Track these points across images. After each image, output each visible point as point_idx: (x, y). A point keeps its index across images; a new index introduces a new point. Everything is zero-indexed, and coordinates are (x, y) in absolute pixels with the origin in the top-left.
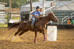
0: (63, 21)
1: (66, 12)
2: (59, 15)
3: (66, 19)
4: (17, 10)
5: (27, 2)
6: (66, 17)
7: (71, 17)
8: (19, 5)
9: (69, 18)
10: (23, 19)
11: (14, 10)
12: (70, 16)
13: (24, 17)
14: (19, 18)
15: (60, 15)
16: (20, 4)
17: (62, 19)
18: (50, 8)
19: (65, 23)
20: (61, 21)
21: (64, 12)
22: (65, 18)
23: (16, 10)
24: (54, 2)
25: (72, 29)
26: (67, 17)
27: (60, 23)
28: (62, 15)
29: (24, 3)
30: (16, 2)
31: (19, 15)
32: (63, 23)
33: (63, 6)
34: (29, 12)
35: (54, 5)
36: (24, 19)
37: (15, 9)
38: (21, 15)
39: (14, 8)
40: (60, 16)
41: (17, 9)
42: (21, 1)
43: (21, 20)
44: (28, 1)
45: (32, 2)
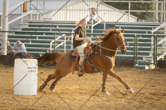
0: (53, 47)
1: (59, 26)
2: (42, 34)
3: (60, 43)
6: (60, 37)
7: (72, 37)
9: (67, 39)
12: (70, 34)
15: (46, 34)
17: (49, 42)
18: (20, 15)
21: (56, 26)
22: (56, 40)
26: (63, 38)
27: (46, 51)
28: (51, 32)
32: (52, 51)
33: (51, 11)
35: (31, 9)
40: (44, 35)
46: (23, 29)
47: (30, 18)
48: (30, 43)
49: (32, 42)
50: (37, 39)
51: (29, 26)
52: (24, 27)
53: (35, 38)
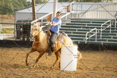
0: (88, 37)
1: (92, 22)
2: (80, 27)
3: (92, 34)
4: (9, 18)
5: (27, 4)
6: (93, 30)
7: (102, 30)
8: (13, 9)
9: (98, 31)
10: (19, 33)
11: (4, 18)
12: (100, 28)
13: (21, 29)
14: (13, 31)
15: (83, 27)
16: (14, 7)
17: (85, 33)
18: (65, 14)
19: (91, 40)
20: (85, 36)
21: (90, 22)
22: (90, 32)
23: (7, 18)
24: (73, 4)
25: (102, 50)
26: (95, 31)
27: (83, 40)
28: (86, 26)
29: (21, 6)
30: (8, 4)
31: (13, 27)
32: (87, 40)
34: (31, 21)
35: (72, 10)
36: (21, 33)
37: (6, 16)
38: (17, 26)
39: (5, 14)
40: (82, 29)
41: (10, 16)
42: (17, 3)
43: (16, 35)
44: (29, 2)
45: (35, 4)
46: (67, 24)
47: (72, 16)
48: (72, 34)
49: (73, 33)
50: (77, 31)
51: (71, 22)
52: (68, 23)
53: (75, 30)
